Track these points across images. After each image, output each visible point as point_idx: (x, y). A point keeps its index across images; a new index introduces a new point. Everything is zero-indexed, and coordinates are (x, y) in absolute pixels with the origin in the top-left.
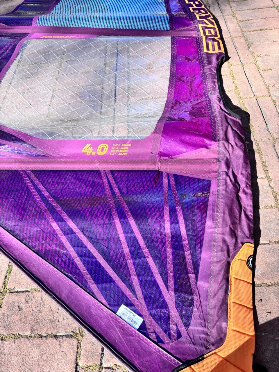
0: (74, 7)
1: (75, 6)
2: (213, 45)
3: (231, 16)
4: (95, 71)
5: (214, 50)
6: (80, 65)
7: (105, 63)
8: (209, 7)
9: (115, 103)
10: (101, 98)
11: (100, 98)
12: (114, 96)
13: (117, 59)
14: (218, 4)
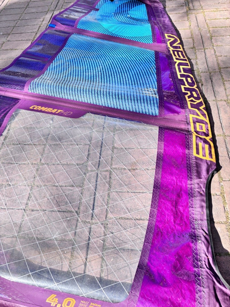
0: (67, 68)
1: (69, 67)
2: (203, 148)
3: (225, 103)
4: (78, 165)
5: (204, 155)
6: (63, 153)
7: (88, 154)
8: (202, 85)
9: (92, 219)
10: (79, 208)
11: (77, 209)
12: (92, 208)
13: (101, 150)
14: (212, 81)
